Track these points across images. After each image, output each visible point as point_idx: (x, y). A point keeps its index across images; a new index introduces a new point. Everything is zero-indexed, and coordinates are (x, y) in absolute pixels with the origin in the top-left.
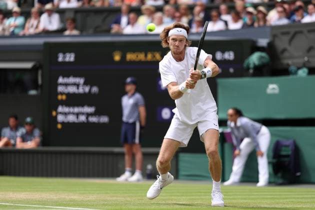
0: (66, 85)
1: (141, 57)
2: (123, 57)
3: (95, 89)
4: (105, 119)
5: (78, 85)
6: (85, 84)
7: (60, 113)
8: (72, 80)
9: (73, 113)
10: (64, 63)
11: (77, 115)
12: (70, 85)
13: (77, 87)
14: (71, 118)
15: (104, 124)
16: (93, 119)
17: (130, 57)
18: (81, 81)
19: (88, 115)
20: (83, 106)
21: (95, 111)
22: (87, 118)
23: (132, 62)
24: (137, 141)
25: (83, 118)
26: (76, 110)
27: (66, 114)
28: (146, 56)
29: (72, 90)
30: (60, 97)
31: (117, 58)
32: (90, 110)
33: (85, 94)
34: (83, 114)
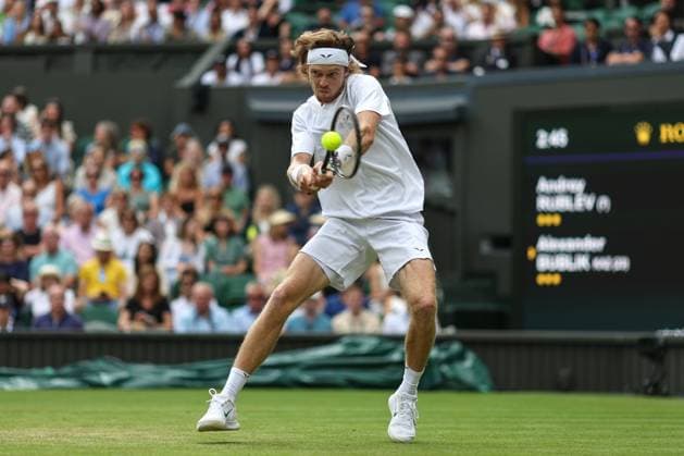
0: (553, 195)
2: (655, 134)
3: (604, 203)
4: (622, 264)
5: (572, 195)
6: (587, 191)
7: (543, 252)
8: (562, 185)
9: (566, 253)
11: (574, 254)
12: (560, 195)
13: (571, 200)
14: (563, 263)
15: (620, 273)
16: (602, 264)
17: (667, 133)
18: (578, 186)
19: (593, 255)
20: (582, 236)
21: (606, 247)
22: (591, 261)
23: (672, 146)
25: (582, 263)
26: (571, 244)
27: (553, 254)
29: (563, 203)
30: (542, 220)
31: (643, 136)
32: (596, 244)
33: (585, 214)
34: (583, 253)
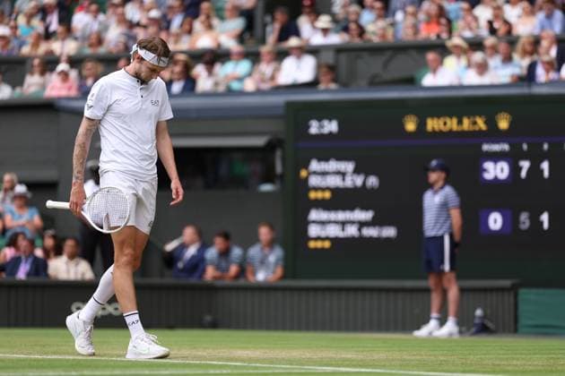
0: (324, 174)
1: (452, 124)
2: (422, 125)
3: (373, 181)
4: (390, 232)
5: (343, 174)
6: (357, 171)
7: (314, 222)
8: (333, 165)
9: (336, 222)
11: (344, 224)
13: (341, 178)
14: (333, 231)
15: (388, 239)
16: (371, 232)
17: (433, 124)
18: (348, 167)
19: (362, 224)
20: (352, 209)
21: (373, 218)
22: (360, 230)
23: (437, 134)
24: (447, 267)
25: (352, 231)
26: (341, 216)
27: (323, 223)
28: (460, 122)
29: (334, 181)
30: (313, 195)
31: (411, 126)
33: (355, 190)
34: (352, 222)
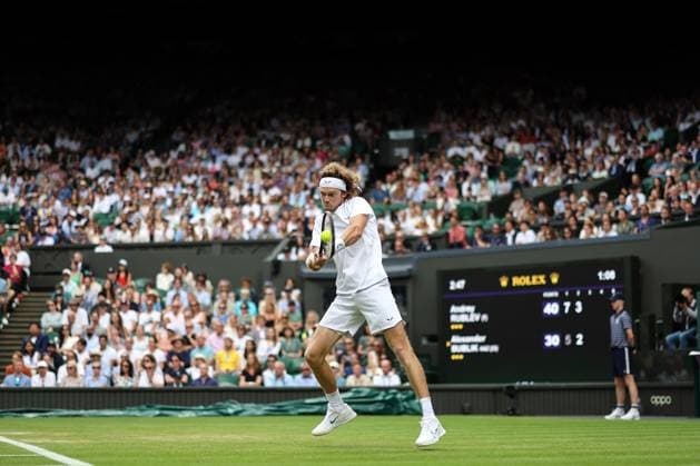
10: (457, 291)
12: (462, 314)
32: (482, 339)
